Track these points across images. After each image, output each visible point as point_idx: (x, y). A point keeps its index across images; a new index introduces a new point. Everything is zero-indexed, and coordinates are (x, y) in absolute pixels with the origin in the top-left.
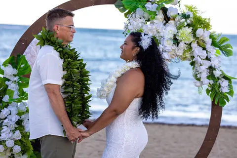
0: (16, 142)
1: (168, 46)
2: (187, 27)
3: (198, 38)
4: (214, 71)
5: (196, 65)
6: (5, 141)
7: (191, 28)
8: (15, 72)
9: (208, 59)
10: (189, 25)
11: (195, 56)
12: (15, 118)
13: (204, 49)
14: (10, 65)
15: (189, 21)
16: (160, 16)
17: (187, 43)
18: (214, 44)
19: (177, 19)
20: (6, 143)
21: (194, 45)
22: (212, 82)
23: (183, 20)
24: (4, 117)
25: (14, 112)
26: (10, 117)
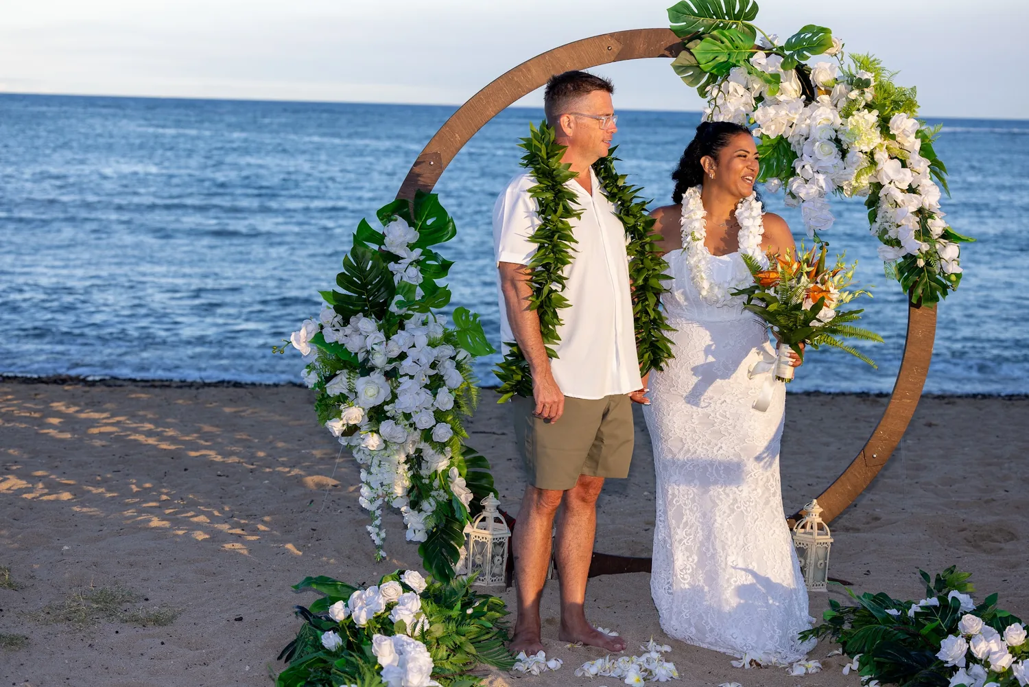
0: (439, 416)
1: (824, 158)
2: (866, 110)
3: (893, 137)
4: (929, 221)
5: (885, 206)
6: (407, 416)
7: (875, 112)
8: (412, 235)
9: (912, 190)
10: (869, 107)
11: (885, 182)
12: (425, 355)
13: (904, 165)
14: (400, 219)
15: (869, 95)
16: (792, 86)
17: (866, 149)
18: (926, 151)
19: (839, 88)
20: (415, 419)
21: (881, 156)
22: (925, 247)
23: (854, 94)
24: (395, 354)
25: (422, 340)
26: (412, 354)
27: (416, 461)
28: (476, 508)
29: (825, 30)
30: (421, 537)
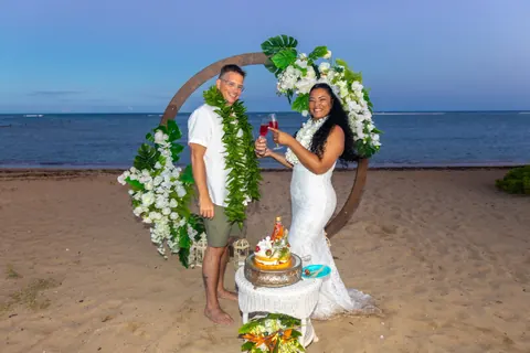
2: (342, 81)
3: (353, 92)
4: (368, 125)
7: (346, 82)
8: (166, 137)
9: (360, 113)
10: (343, 79)
11: (350, 110)
12: (167, 183)
13: (357, 103)
14: (161, 131)
15: (343, 75)
16: (311, 72)
18: (366, 98)
19: (330, 74)
20: (163, 211)
22: (367, 136)
23: (337, 74)
24: (156, 184)
25: (167, 178)
26: (163, 184)
27: (171, 224)
28: (198, 238)
29: (324, 47)
30: (177, 251)
